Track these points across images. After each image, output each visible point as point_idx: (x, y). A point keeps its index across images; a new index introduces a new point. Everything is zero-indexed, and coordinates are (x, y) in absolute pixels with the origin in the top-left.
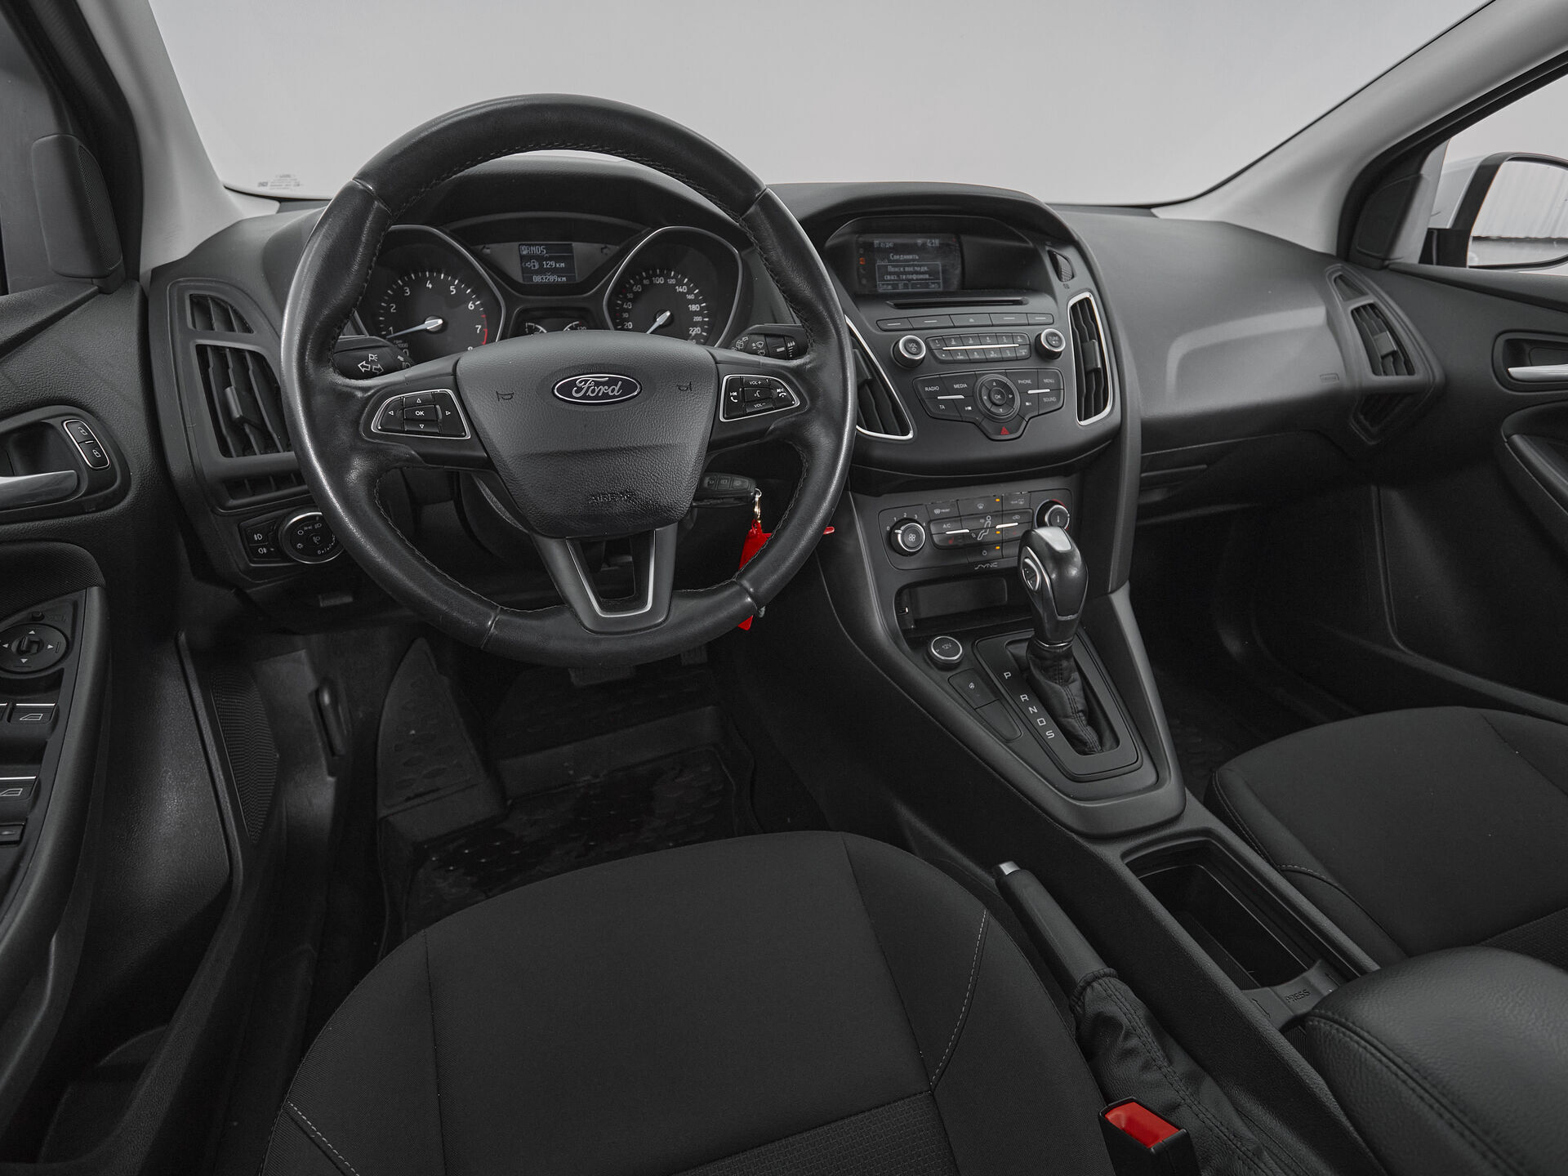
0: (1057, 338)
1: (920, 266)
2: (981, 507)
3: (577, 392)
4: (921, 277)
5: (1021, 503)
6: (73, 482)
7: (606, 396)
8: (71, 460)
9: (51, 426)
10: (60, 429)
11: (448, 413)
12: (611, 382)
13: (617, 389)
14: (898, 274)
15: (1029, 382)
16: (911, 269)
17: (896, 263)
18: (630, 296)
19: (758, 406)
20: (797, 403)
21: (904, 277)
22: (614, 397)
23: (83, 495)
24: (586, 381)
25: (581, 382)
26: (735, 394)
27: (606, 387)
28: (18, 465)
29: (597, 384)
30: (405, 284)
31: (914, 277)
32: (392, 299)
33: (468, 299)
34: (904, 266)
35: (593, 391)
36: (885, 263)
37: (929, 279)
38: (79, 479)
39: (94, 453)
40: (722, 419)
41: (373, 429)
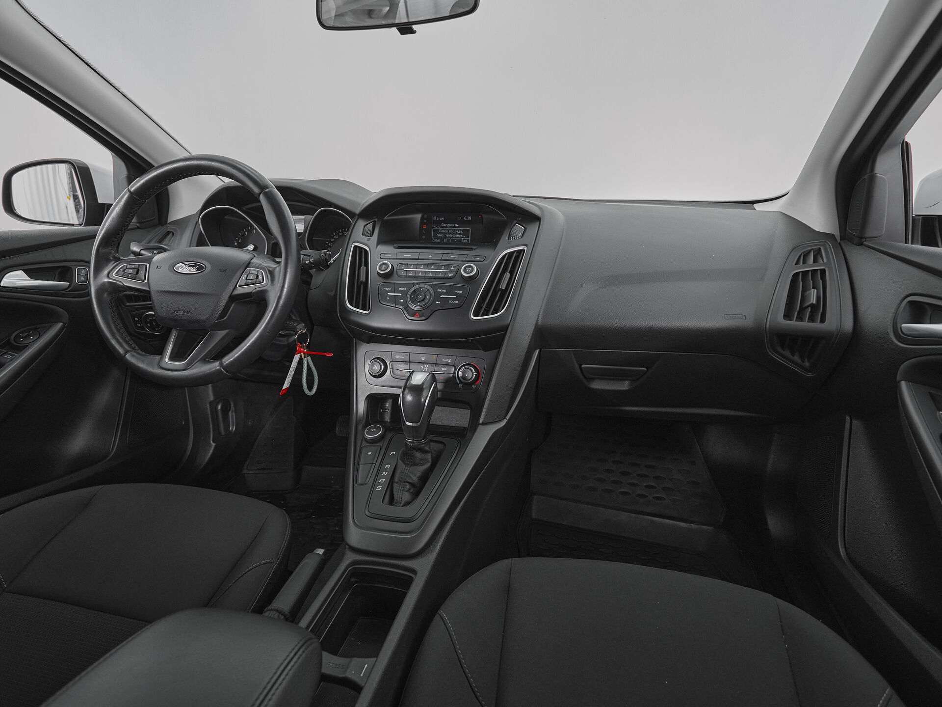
0: (470, 269)
1: (458, 230)
2: (423, 359)
4: (458, 236)
5: (449, 361)
6: (68, 287)
8: (71, 280)
9: (71, 268)
10: (74, 270)
11: (142, 272)
12: (196, 266)
13: (195, 268)
14: (444, 234)
15: (445, 291)
16: (452, 232)
17: (445, 228)
18: (332, 240)
19: (251, 282)
20: (265, 282)
21: (448, 235)
23: (68, 291)
26: (245, 276)
28: (56, 278)
30: (246, 231)
31: (454, 236)
32: (241, 237)
34: (449, 230)
36: (439, 228)
37: (462, 237)
38: (70, 286)
39: (83, 279)
40: (238, 287)
41: (114, 275)
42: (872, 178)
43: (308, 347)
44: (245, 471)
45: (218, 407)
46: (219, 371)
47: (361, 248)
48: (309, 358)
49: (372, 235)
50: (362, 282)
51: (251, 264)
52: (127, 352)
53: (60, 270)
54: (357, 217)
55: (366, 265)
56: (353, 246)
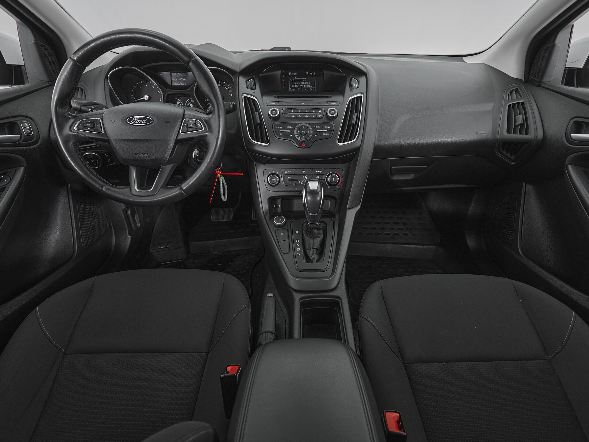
0: (334, 111)
1: (307, 82)
2: (303, 172)
3: (133, 121)
4: (307, 86)
5: (321, 172)
6: (19, 138)
7: (141, 123)
8: (20, 132)
9: (16, 123)
10: (20, 124)
11: (97, 125)
12: (144, 119)
13: (145, 121)
14: (298, 85)
15: (319, 127)
16: (303, 83)
17: (298, 81)
19: (191, 129)
20: (203, 129)
21: (300, 86)
22: (144, 123)
23: (21, 142)
24: (136, 118)
25: (135, 118)
26: (185, 125)
27: (142, 120)
28: (7, 132)
29: (139, 119)
30: (139, 85)
31: (304, 86)
32: (135, 89)
33: (158, 90)
34: (300, 82)
35: (137, 121)
36: (293, 80)
37: (310, 87)
38: (21, 138)
39: (28, 131)
40: (181, 133)
41: (75, 128)
42: (553, 45)
43: (222, 170)
44: (151, 251)
45: (128, 213)
46: (180, 194)
47: (249, 98)
48: (223, 177)
49: (255, 89)
50: (258, 123)
51: (185, 115)
52: (102, 186)
53: (7, 125)
54: (238, 74)
55: (257, 110)
56: (243, 96)
